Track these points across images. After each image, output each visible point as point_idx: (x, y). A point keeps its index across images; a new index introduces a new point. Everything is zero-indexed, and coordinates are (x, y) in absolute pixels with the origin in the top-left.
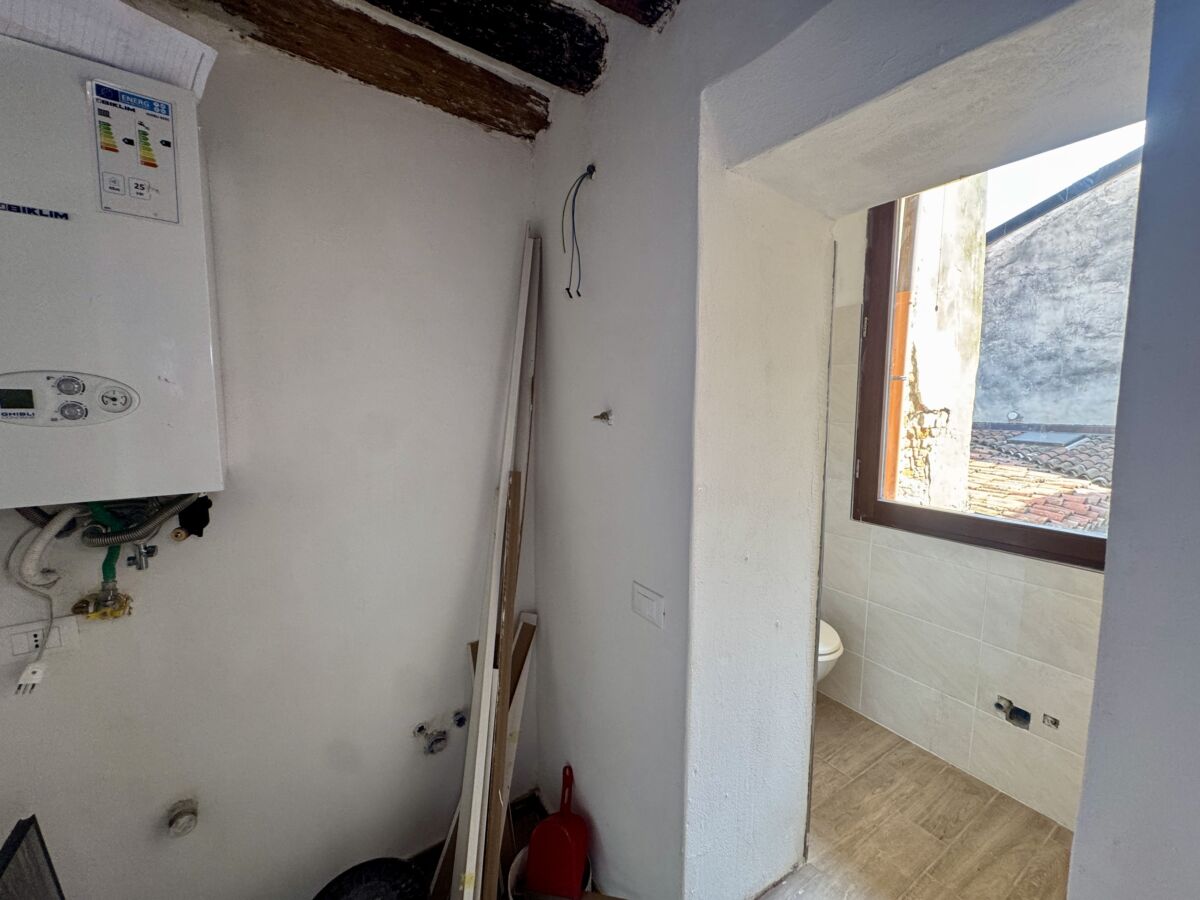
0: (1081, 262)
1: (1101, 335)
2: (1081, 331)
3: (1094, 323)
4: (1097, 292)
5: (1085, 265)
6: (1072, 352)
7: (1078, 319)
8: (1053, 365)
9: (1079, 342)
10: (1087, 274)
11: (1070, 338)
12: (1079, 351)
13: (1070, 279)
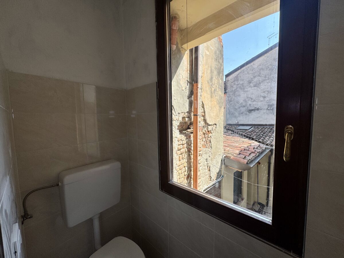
0: (249, 82)
1: (254, 101)
2: (250, 100)
3: (253, 98)
4: (253, 89)
5: (250, 83)
6: (249, 105)
7: (249, 96)
8: (244, 108)
9: (250, 102)
10: (251, 85)
11: (248, 101)
12: (250, 105)
13: (247, 86)
